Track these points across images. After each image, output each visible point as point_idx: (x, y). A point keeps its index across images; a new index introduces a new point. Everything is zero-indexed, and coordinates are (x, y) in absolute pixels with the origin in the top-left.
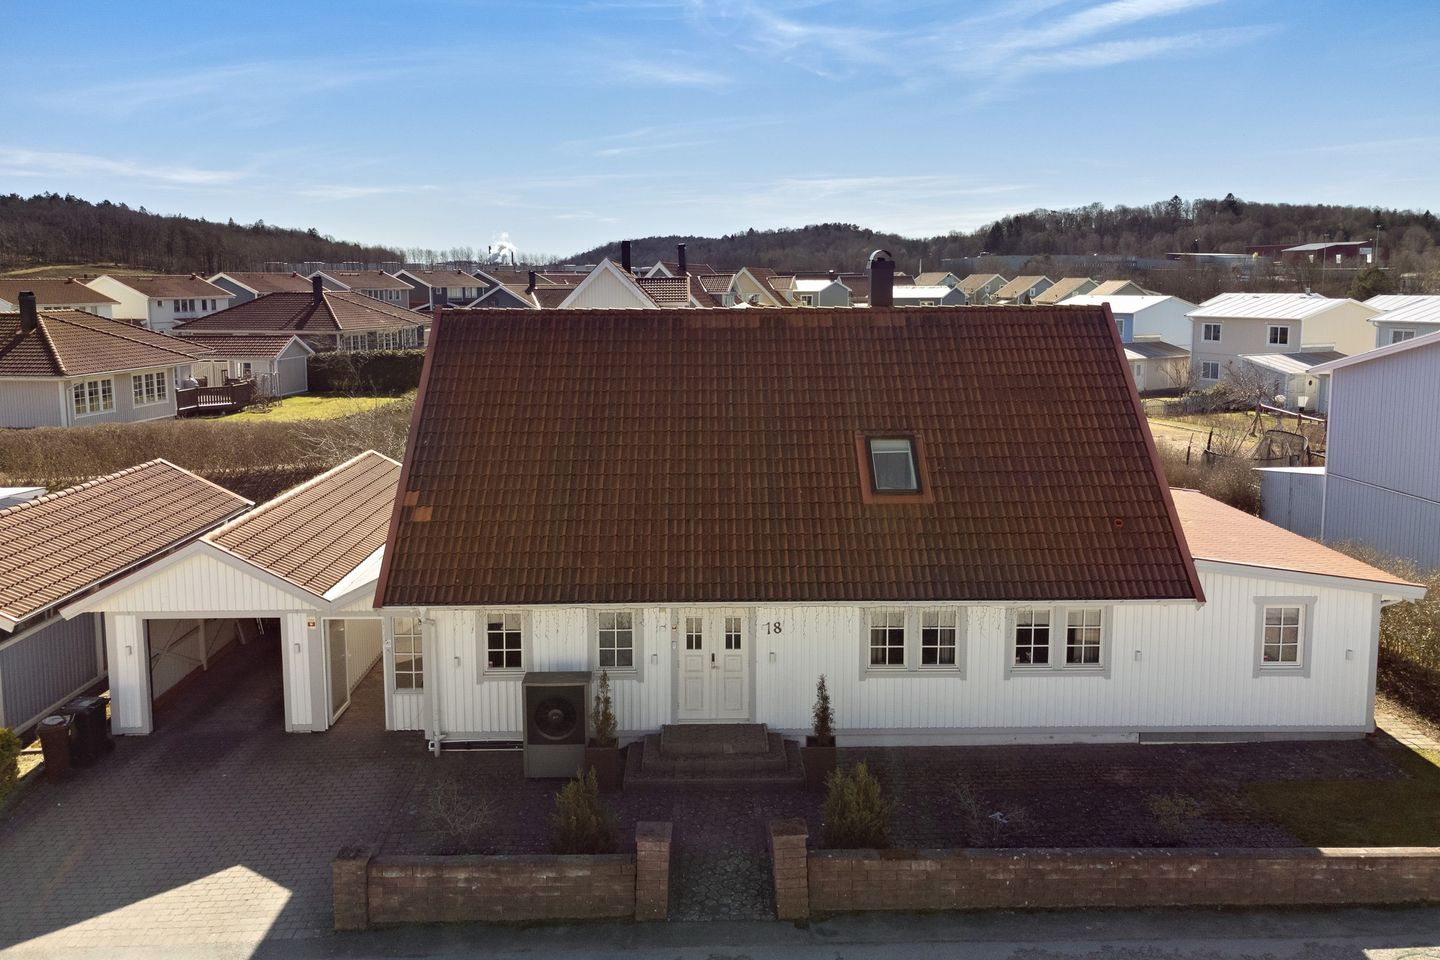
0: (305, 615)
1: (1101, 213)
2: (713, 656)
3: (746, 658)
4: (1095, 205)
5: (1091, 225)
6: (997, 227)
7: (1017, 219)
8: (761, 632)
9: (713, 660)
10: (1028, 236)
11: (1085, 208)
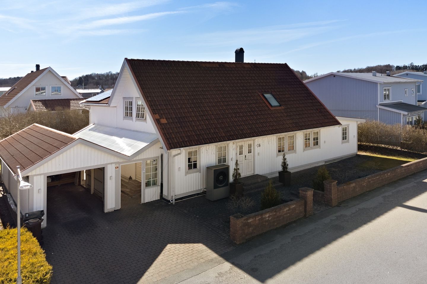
0: (114, 164)
1: (111, 74)
2: (245, 156)
3: (253, 155)
4: (110, 72)
5: (109, 77)
6: (80, 78)
7: (87, 76)
8: (256, 147)
9: (246, 157)
10: (90, 80)
11: (107, 73)
